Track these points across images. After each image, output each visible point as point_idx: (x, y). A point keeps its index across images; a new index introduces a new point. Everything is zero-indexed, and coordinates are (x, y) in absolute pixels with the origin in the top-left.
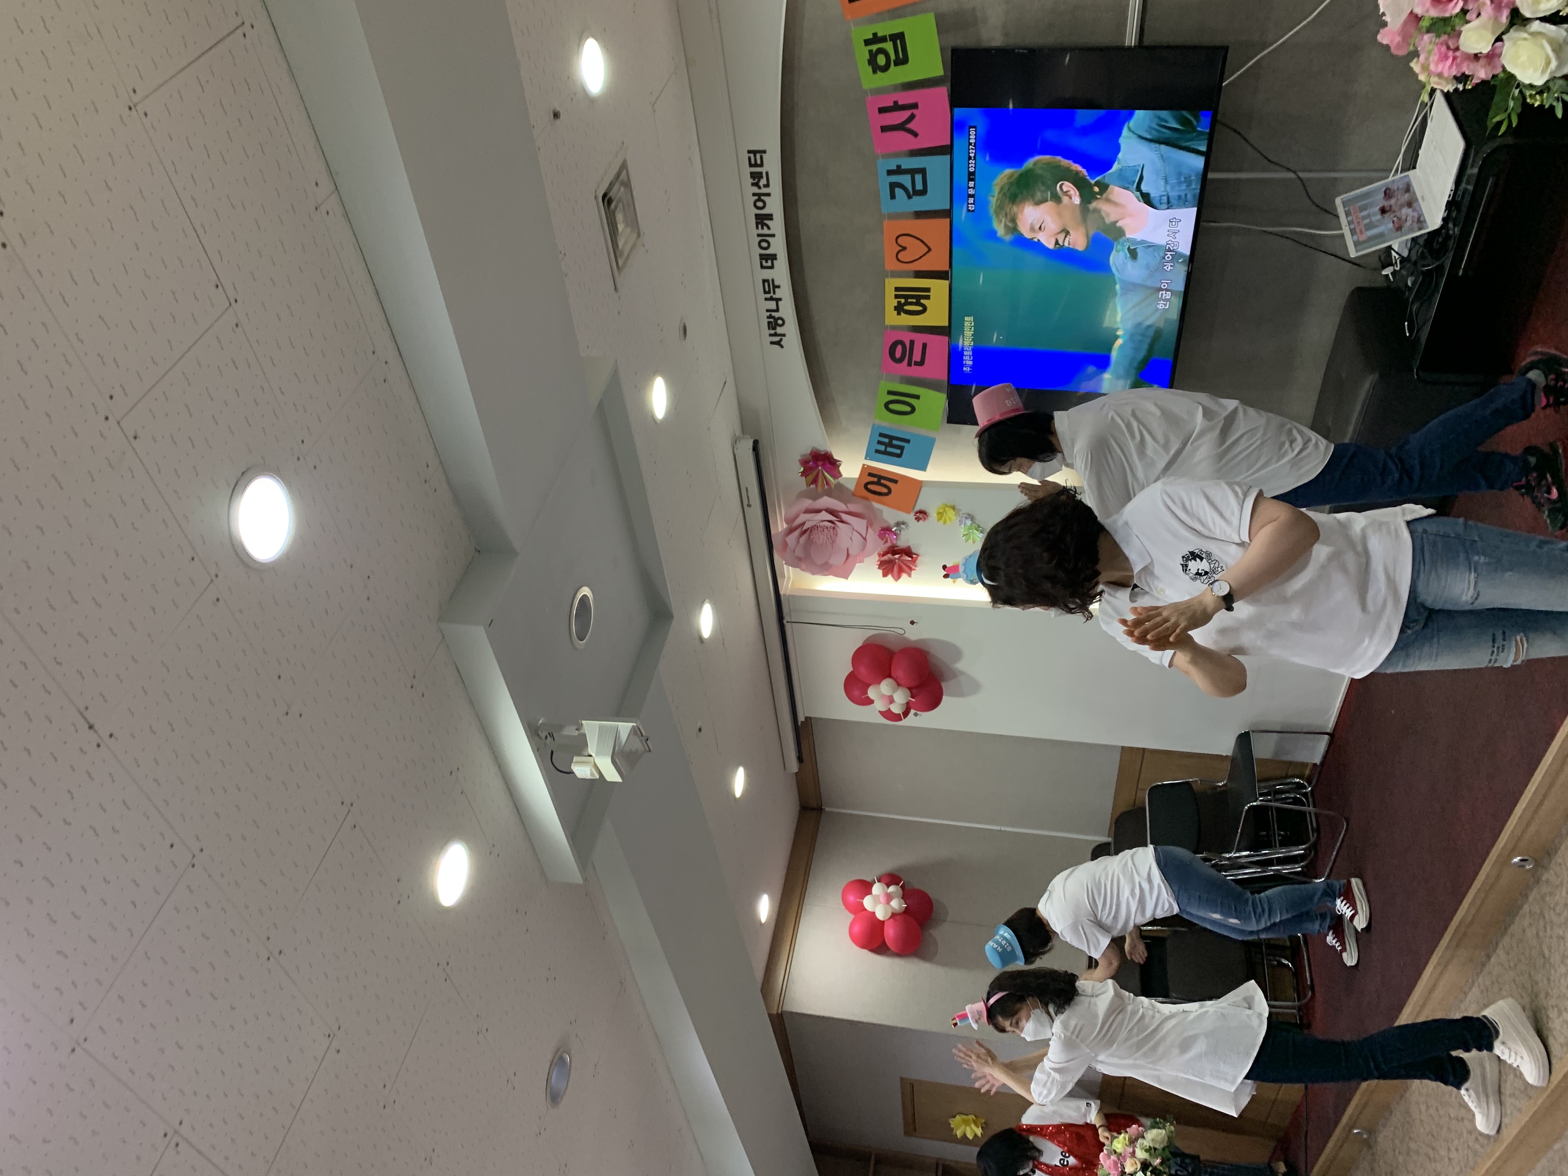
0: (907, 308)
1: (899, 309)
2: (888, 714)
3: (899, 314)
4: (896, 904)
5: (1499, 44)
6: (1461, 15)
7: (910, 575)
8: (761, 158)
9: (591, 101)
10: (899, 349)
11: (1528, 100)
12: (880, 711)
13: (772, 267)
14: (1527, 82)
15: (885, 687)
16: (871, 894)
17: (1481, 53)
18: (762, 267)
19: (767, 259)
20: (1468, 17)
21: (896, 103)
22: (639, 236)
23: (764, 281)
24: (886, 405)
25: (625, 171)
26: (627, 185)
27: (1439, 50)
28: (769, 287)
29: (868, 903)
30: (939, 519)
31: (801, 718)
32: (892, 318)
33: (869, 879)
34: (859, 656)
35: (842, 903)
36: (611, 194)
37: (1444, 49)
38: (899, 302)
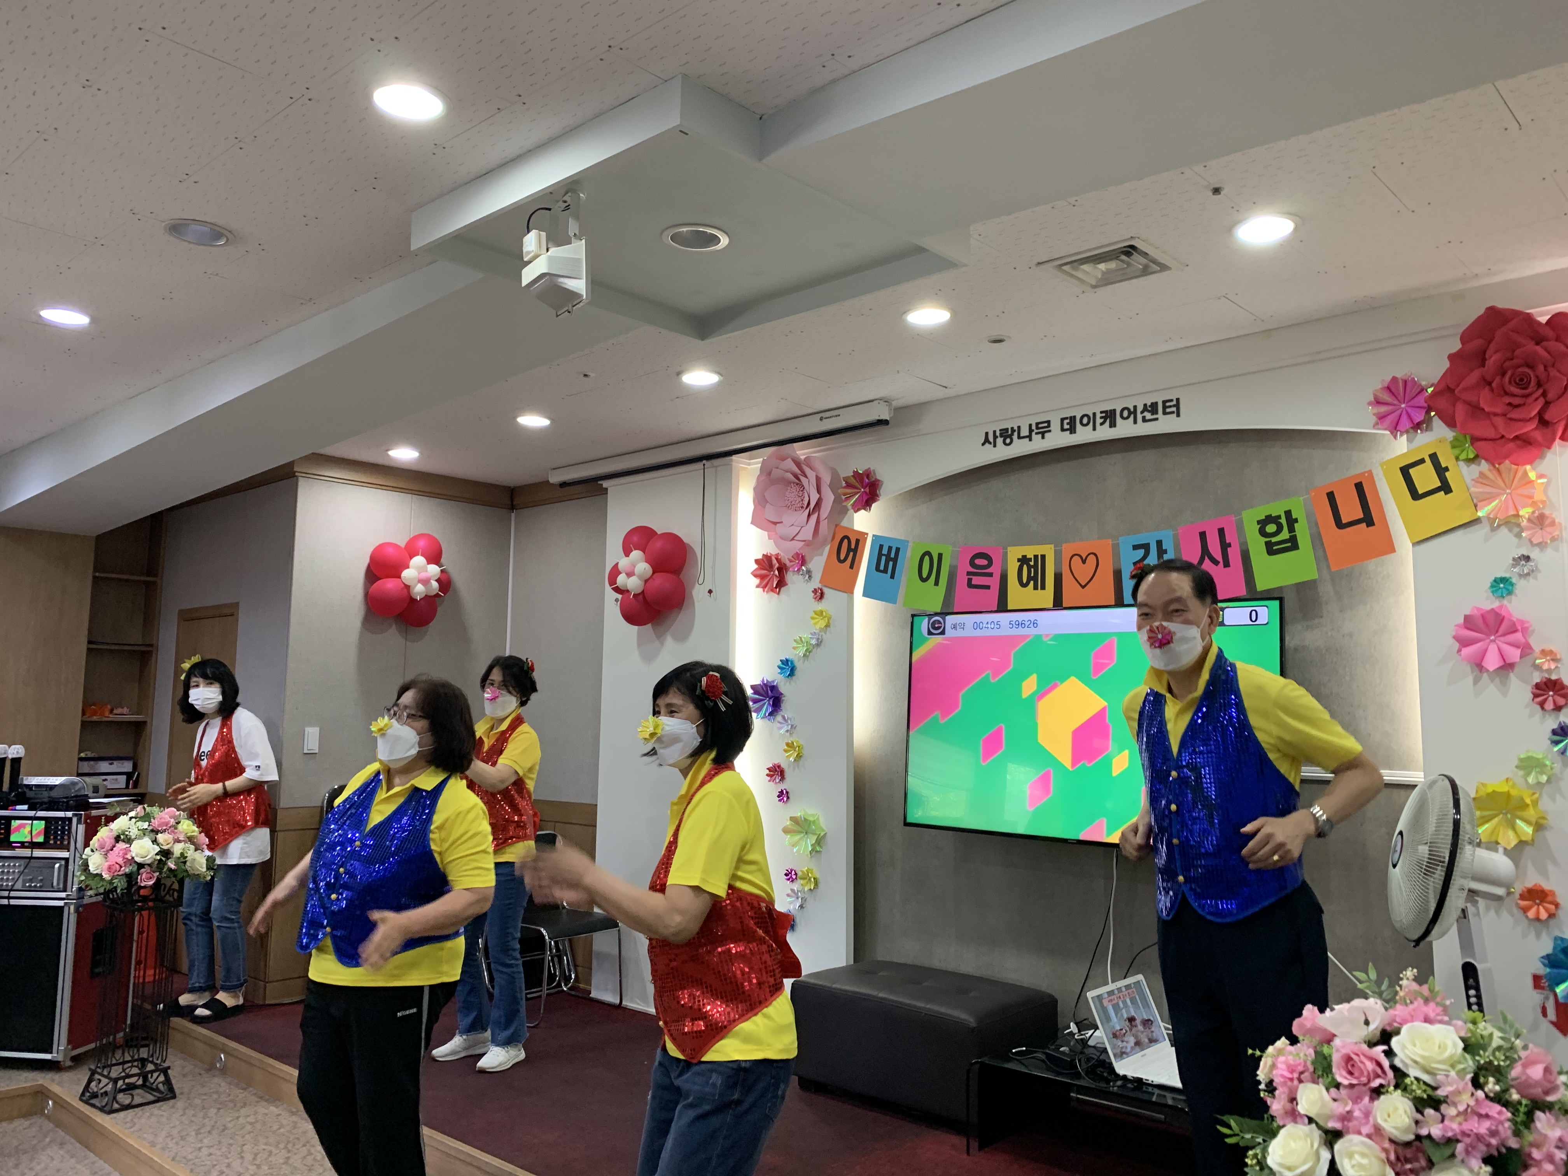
0: (1025, 567)
1: (1024, 560)
2: (615, 572)
3: (1019, 560)
4: (419, 590)
5: (1306, 1120)
6: (1334, 1084)
7: (758, 586)
8: (1173, 412)
9: (1229, 229)
10: (984, 562)
11: (1251, 1153)
12: (617, 564)
13: (1063, 430)
14: (1270, 1149)
15: (643, 568)
16: (429, 563)
17: (1297, 1104)
18: (1062, 420)
19: (1070, 424)
20: (1333, 1090)
21: (1229, 545)
22: (1094, 287)
23: (1048, 422)
24: (928, 553)
25: (1159, 269)
26: (1145, 272)
27: (1299, 1064)
28: (1043, 429)
29: (419, 560)
30: (815, 612)
31: (605, 484)
32: (1014, 554)
33: (443, 560)
34: (673, 539)
35: (416, 534)
36: (1136, 256)
37: (1300, 1069)
38: (1030, 559)
